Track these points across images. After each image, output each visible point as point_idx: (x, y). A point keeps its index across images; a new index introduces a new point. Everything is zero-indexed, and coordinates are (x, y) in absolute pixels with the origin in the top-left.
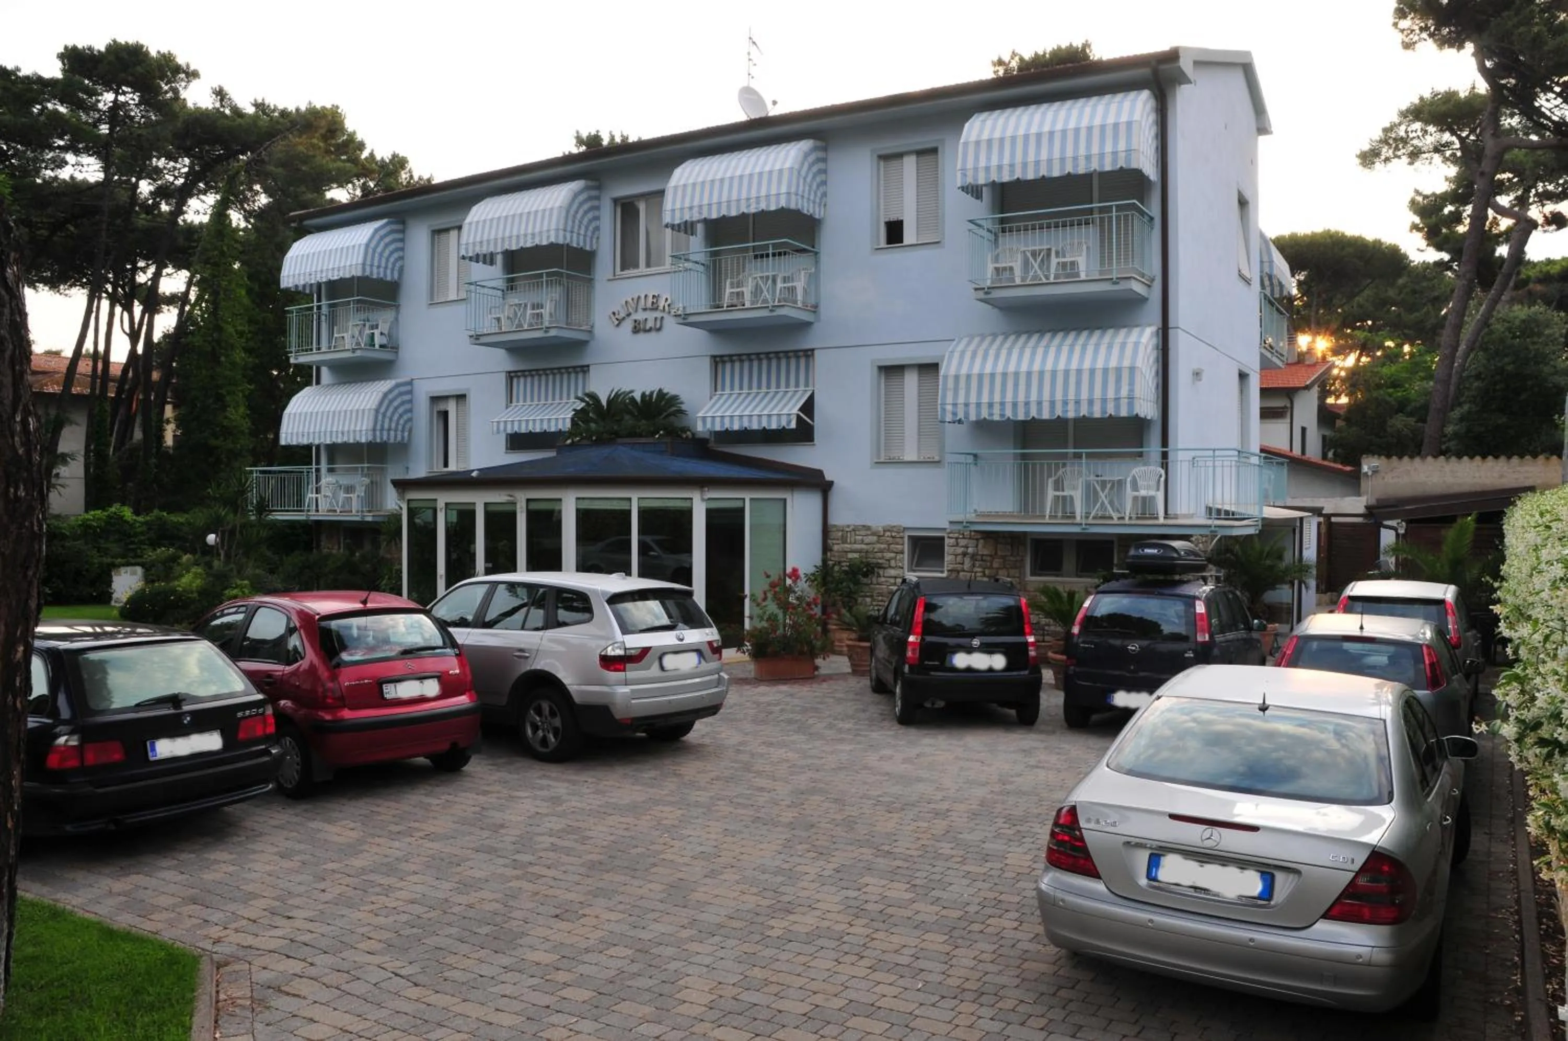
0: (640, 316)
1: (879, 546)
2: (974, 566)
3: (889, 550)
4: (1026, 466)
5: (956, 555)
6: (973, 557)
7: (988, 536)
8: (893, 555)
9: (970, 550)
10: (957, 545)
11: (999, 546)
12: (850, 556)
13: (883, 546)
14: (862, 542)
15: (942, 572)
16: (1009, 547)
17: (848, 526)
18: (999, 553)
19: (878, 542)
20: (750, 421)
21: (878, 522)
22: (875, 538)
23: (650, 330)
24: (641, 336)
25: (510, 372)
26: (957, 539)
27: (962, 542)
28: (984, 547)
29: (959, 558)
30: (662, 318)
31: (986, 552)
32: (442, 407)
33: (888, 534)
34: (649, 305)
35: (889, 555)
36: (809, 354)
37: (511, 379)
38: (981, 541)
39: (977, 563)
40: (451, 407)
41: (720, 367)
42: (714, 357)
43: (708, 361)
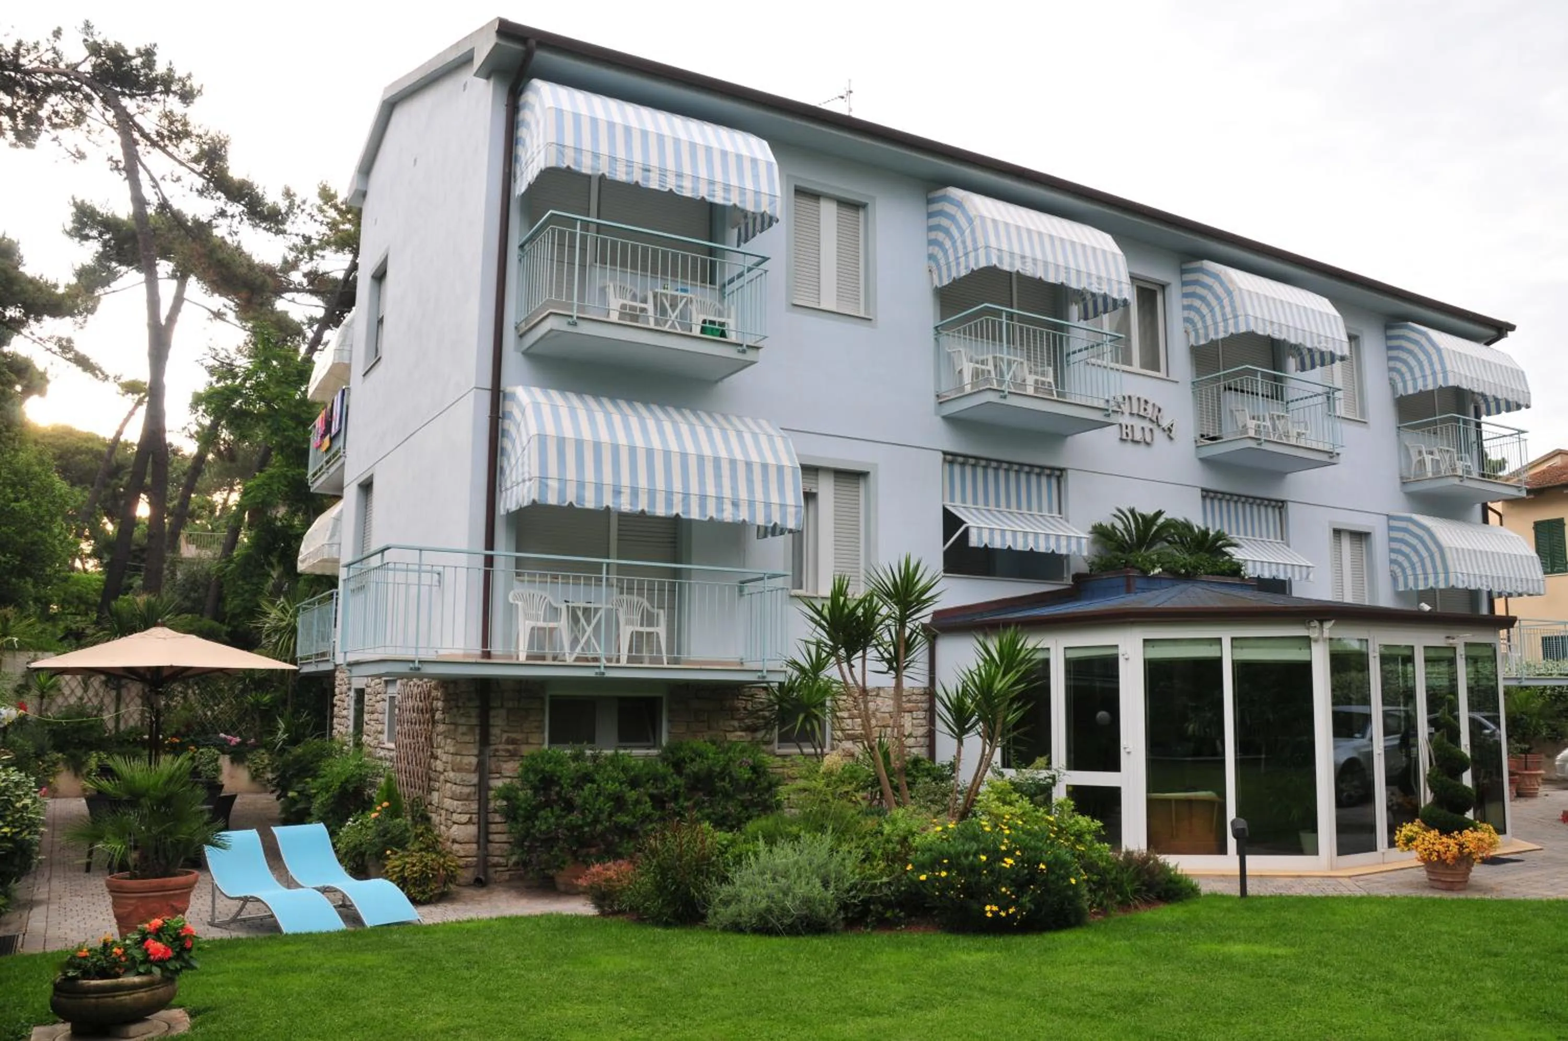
24: (1129, 447)
25: (947, 453)
37: (944, 462)
41: (1208, 502)
42: (1203, 490)
43: (1198, 493)
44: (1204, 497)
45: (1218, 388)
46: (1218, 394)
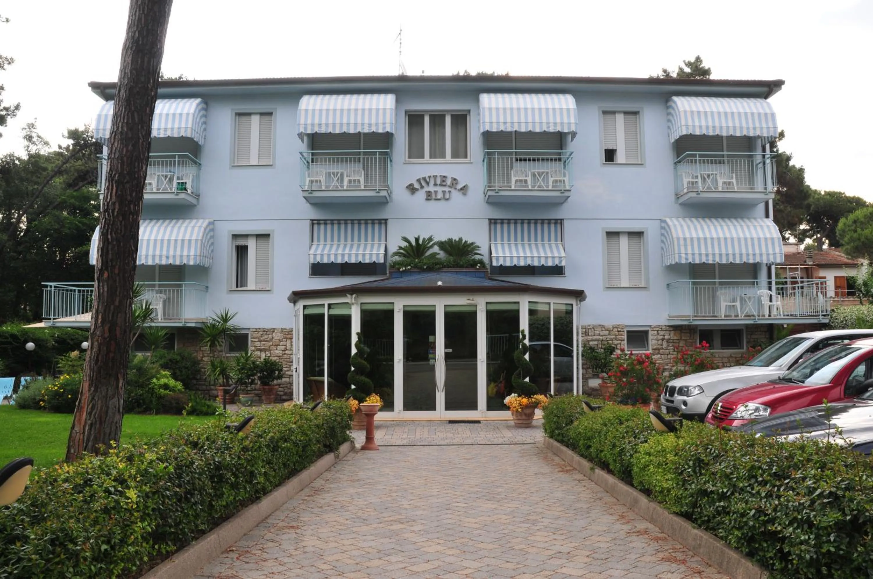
0: (432, 188)
1: (609, 337)
2: (668, 346)
3: (616, 339)
4: (697, 288)
5: (658, 340)
6: (668, 341)
7: (676, 328)
8: (619, 342)
9: (666, 337)
10: (658, 334)
11: (683, 334)
12: (591, 343)
13: (612, 337)
14: (599, 335)
15: (648, 350)
16: (689, 335)
17: (589, 326)
18: (683, 338)
19: (609, 334)
20: (533, 261)
21: (609, 323)
22: (608, 332)
23: (439, 199)
24: (432, 203)
25: (312, 220)
26: (658, 331)
27: (662, 333)
28: (675, 335)
29: (660, 342)
30: (450, 192)
31: (675, 338)
32: (241, 242)
33: (616, 329)
34: (438, 182)
35: (616, 342)
36: (559, 222)
37: (313, 224)
38: (673, 332)
39: (671, 345)
40: (252, 244)
41: (493, 226)
42: (490, 220)
43: (487, 222)
44: (490, 223)
45: (512, 159)
46: (512, 163)
